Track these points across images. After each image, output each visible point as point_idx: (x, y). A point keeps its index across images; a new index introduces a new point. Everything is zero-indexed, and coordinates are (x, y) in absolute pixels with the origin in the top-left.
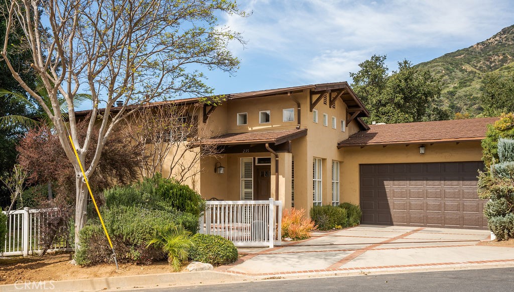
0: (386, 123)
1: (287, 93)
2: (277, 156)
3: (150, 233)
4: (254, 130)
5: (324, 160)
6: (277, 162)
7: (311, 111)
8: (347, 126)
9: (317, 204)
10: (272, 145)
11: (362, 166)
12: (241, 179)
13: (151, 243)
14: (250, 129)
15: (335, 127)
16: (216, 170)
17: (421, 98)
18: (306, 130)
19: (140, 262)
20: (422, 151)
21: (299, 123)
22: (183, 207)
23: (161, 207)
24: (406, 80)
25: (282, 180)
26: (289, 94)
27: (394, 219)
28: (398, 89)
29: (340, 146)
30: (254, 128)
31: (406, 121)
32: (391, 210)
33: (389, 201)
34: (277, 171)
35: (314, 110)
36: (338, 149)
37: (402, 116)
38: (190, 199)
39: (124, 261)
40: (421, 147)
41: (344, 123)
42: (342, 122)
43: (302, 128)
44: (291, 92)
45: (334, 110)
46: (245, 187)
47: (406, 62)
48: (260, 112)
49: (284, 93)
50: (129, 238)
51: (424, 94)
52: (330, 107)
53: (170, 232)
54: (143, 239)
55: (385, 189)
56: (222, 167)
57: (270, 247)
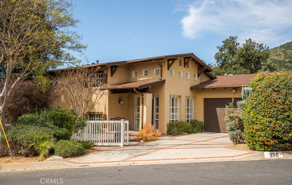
0: (234, 74)
1: (152, 60)
2: (143, 95)
3: (31, 140)
4: (141, 80)
5: (180, 96)
6: (143, 98)
7: (168, 69)
8: (198, 77)
9: (175, 120)
10: (137, 89)
11: (205, 99)
12: (135, 107)
13: (31, 145)
14: (139, 80)
15: (189, 78)
16: (119, 102)
17: (255, 60)
18: (165, 80)
19: (27, 156)
20: (234, 91)
21: (161, 76)
22: (62, 125)
23: (47, 125)
24: (246, 50)
25: (145, 108)
26: (153, 61)
27: (221, 129)
28: (241, 55)
29: (192, 89)
30: (141, 79)
31: (245, 73)
32: (220, 124)
33: (219, 119)
34: (143, 103)
35: (170, 69)
36: (191, 90)
37: (244, 70)
38: (67, 120)
39: (18, 155)
40: (234, 89)
41: (196, 76)
42: (195, 75)
43: (163, 79)
44: (154, 60)
45: (188, 68)
46: (138, 111)
47: (250, 40)
48: (143, 70)
49: (151, 60)
50: (21, 142)
51: (258, 57)
52: (185, 67)
53: (44, 139)
54: (28, 143)
55: (217, 112)
56: (122, 100)
57: (121, 146)
